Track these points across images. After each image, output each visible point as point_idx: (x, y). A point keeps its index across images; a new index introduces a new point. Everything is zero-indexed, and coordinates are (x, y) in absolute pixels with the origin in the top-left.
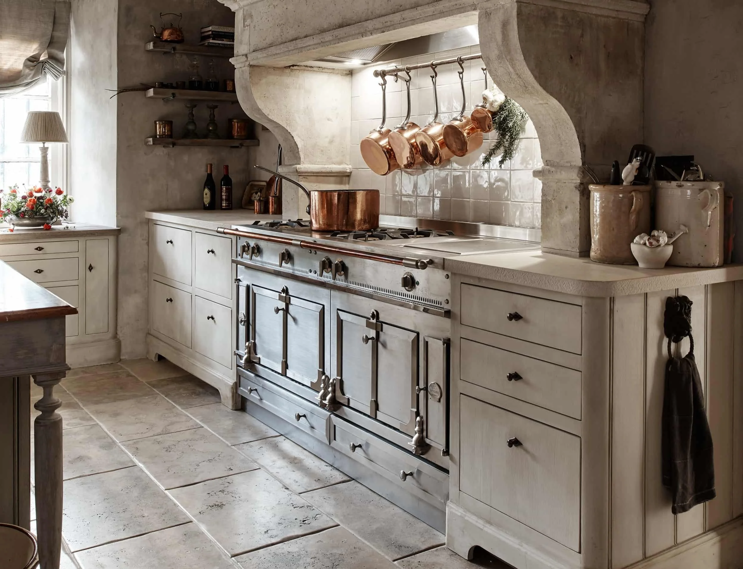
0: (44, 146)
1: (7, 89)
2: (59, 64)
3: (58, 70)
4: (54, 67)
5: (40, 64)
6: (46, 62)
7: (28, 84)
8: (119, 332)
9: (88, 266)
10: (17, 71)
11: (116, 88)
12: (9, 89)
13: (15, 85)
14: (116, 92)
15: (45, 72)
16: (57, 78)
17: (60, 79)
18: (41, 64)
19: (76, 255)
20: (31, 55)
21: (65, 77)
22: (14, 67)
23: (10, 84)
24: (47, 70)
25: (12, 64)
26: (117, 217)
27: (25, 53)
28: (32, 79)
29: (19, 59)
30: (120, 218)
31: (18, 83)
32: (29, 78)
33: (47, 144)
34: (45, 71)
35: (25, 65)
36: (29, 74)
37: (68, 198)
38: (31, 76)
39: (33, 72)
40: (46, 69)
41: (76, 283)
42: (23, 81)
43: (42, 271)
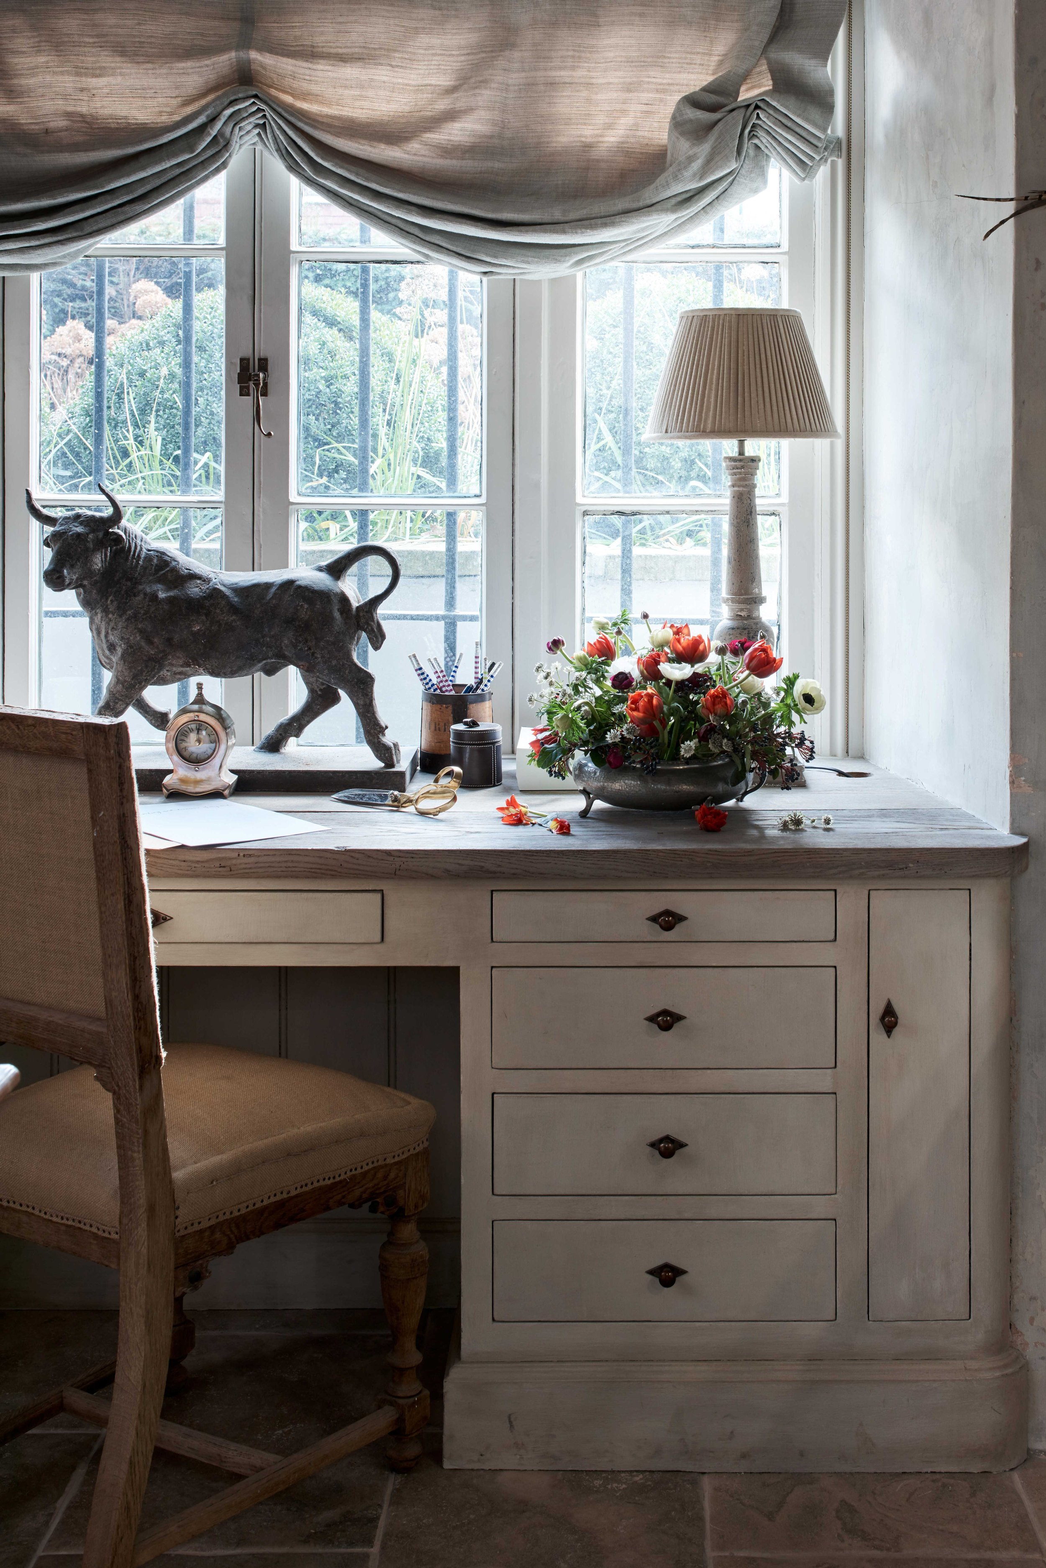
0: (741, 453)
1: (605, 225)
2: (815, 113)
3: (808, 138)
4: (789, 124)
5: (734, 113)
6: (757, 107)
7: (689, 198)
8: (1022, 1323)
9: (877, 1009)
10: (650, 150)
11: (1009, 190)
12: (613, 224)
13: (635, 205)
14: (1010, 208)
15: (757, 147)
16: (804, 170)
17: (823, 172)
18: (739, 115)
19: (827, 954)
20: (705, 83)
21: (840, 163)
22: (640, 133)
23: (622, 204)
24: (763, 140)
25: (636, 125)
26: (1012, 783)
27: (683, 77)
28: (701, 178)
29: (661, 100)
30: (1028, 790)
31: (649, 195)
32: (688, 173)
33: (754, 446)
34: (756, 141)
35: (678, 124)
36: (691, 159)
37: (799, 689)
38: (696, 165)
39: (705, 149)
40: (761, 133)
41: (823, 1081)
42: (667, 185)
43: (679, 1018)
